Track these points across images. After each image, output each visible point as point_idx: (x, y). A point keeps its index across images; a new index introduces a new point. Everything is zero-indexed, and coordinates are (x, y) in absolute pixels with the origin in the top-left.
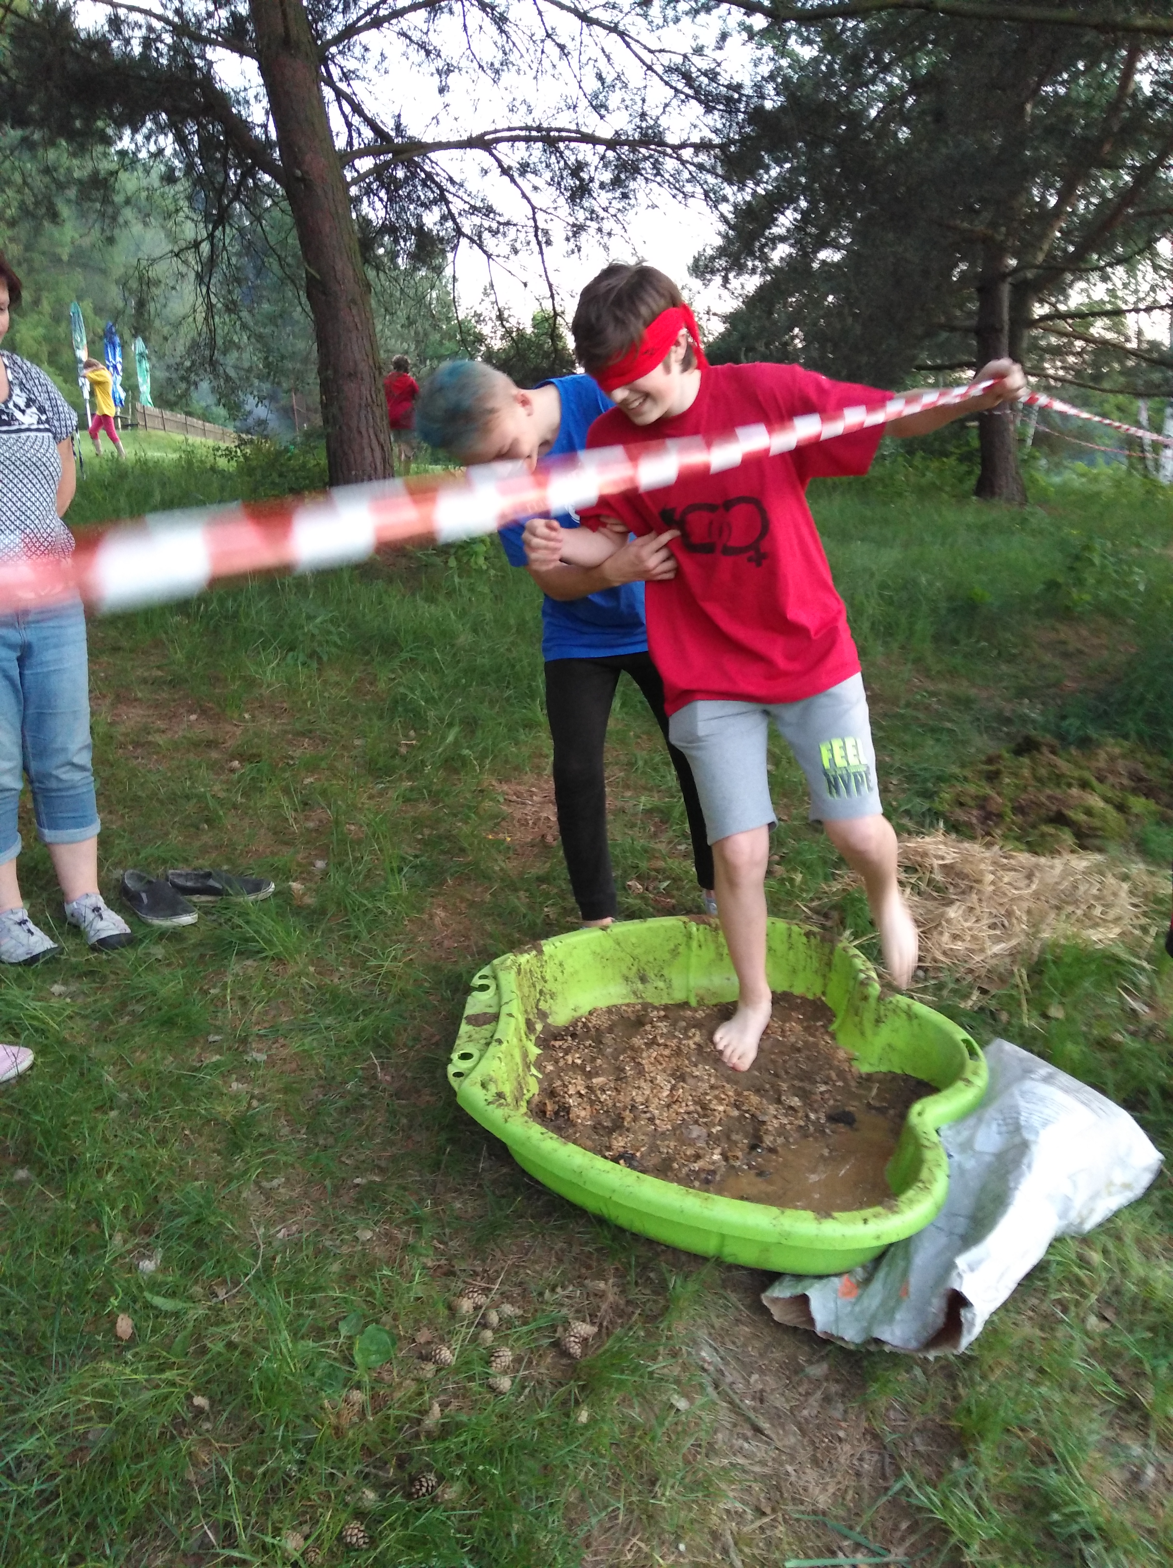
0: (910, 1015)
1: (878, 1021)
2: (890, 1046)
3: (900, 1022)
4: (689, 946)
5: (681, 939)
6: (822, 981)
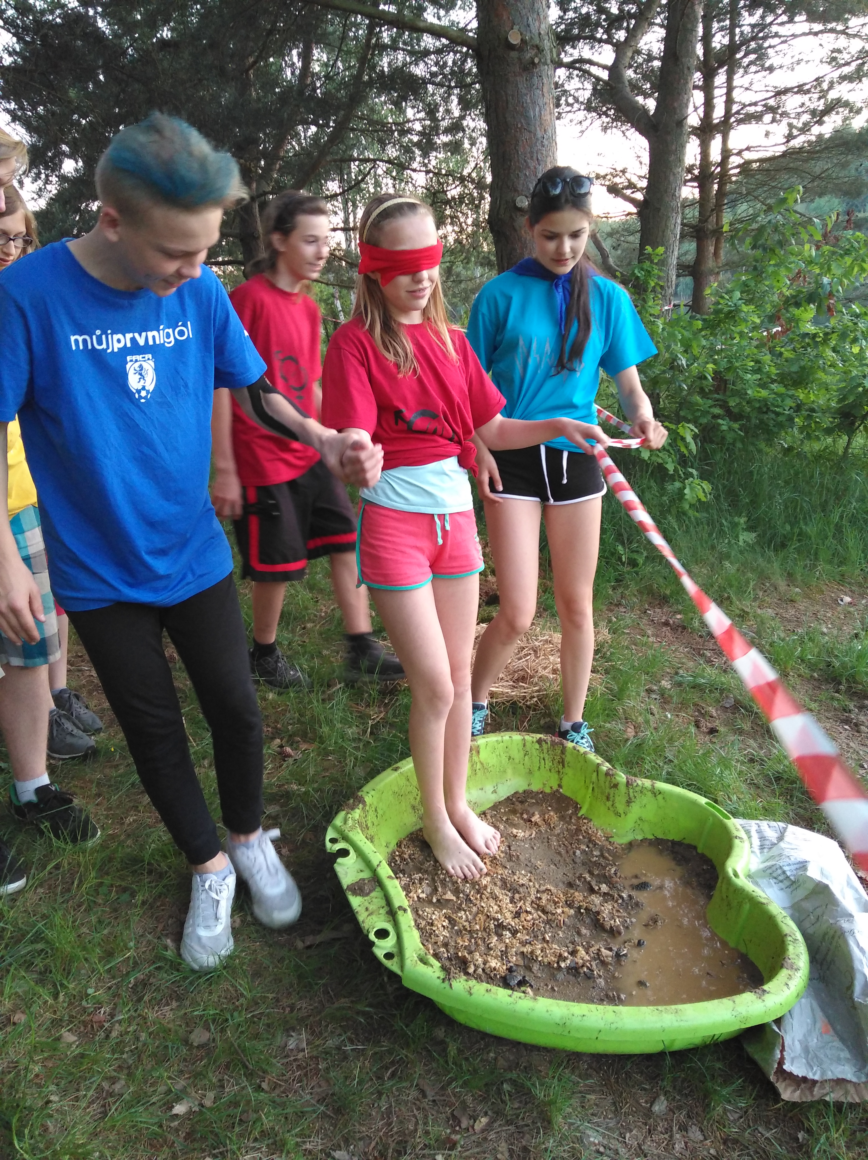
0: (655, 793)
1: (629, 802)
2: (641, 819)
3: (647, 799)
6: (556, 776)
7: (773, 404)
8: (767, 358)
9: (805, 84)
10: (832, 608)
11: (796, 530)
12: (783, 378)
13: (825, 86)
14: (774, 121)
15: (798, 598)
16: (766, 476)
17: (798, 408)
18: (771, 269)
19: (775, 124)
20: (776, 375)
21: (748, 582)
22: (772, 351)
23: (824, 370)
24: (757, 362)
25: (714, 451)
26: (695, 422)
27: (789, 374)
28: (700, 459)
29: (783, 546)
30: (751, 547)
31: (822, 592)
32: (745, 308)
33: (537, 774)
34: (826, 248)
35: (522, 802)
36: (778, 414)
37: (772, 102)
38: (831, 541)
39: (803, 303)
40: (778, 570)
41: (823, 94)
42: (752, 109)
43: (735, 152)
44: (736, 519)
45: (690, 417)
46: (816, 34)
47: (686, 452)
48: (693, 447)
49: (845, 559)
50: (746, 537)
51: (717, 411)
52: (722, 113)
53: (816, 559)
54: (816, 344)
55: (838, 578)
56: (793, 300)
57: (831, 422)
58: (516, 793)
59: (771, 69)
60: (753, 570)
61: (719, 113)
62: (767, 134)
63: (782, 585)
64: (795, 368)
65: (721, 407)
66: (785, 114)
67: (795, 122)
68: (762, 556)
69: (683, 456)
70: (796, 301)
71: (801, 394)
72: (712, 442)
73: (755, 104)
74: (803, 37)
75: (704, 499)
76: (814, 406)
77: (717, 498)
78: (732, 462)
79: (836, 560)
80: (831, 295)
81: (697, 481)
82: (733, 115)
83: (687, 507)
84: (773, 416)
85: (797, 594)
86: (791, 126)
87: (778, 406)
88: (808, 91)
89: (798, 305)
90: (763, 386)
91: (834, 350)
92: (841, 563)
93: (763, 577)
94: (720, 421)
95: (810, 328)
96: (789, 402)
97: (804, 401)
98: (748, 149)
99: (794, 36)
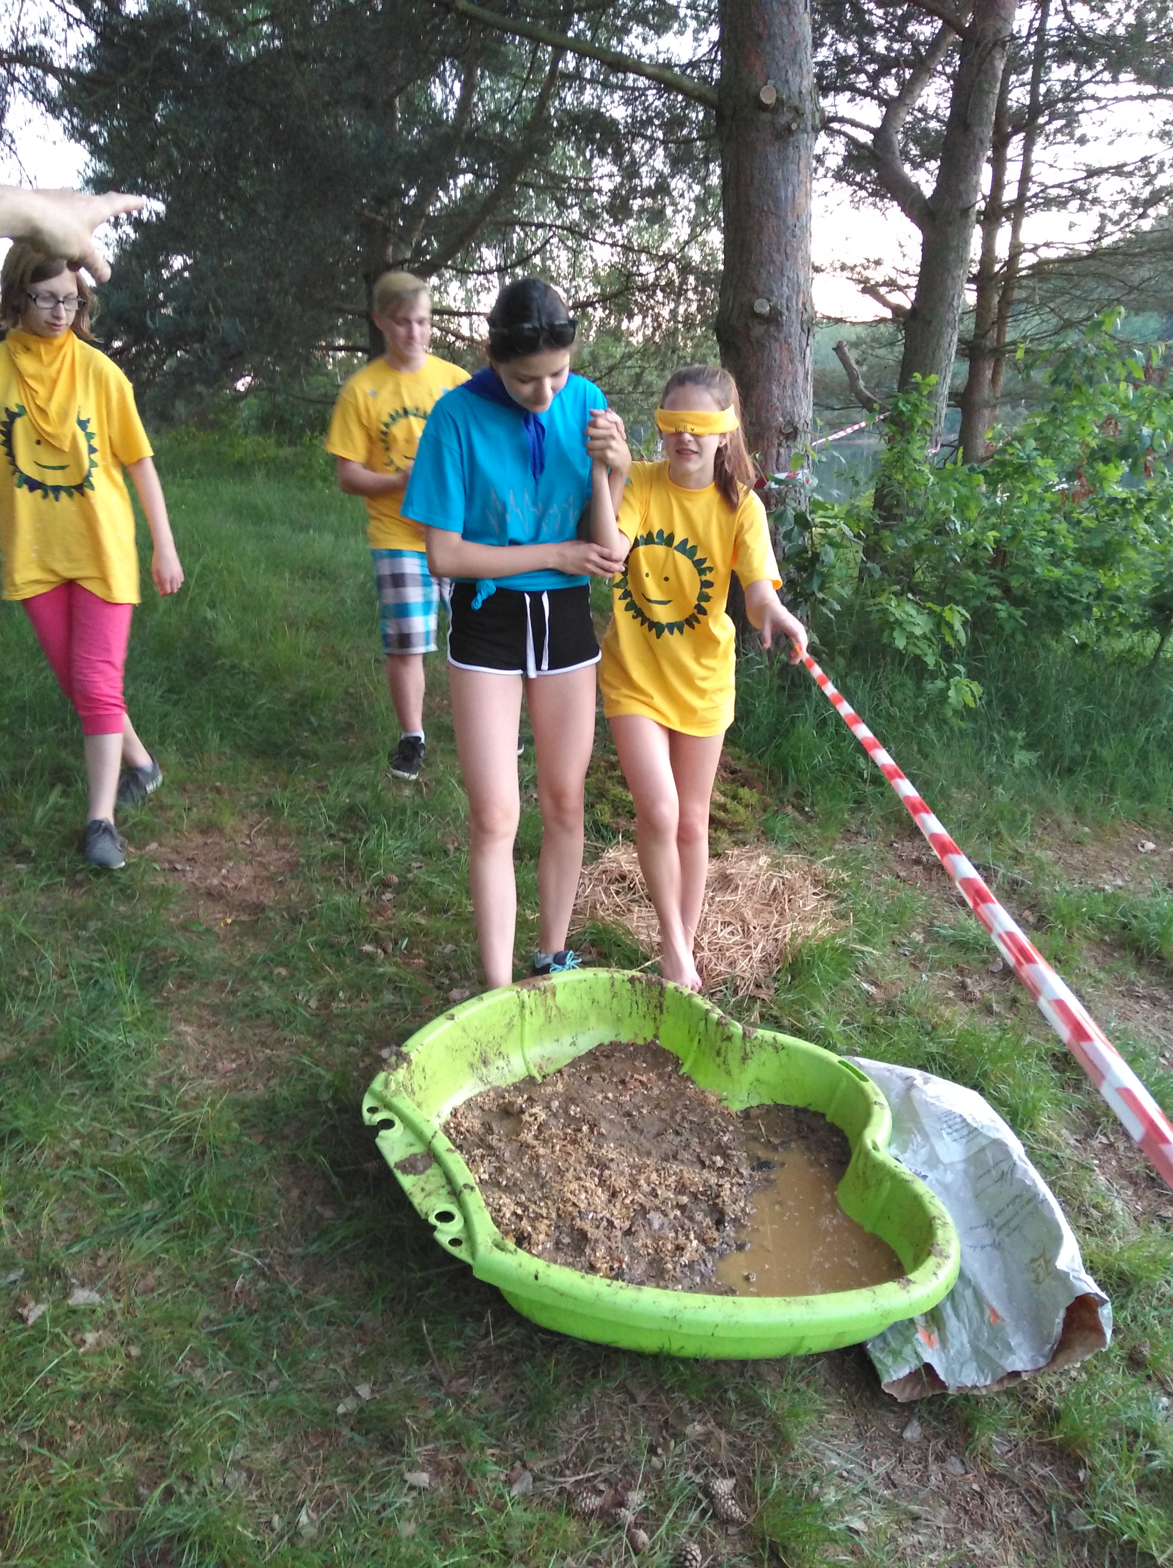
0: (777, 1047)
1: (744, 1059)
2: (758, 1080)
3: (767, 1055)
4: (522, 1017)
5: (516, 1010)
6: (652, 1024)
7: (1067, 588)
8: (1062, 527)
9: (1125, 165)
10: (1129, 856)
11: (1089, 754)
12: (1081, 555)
13: (1153, 169)
14: (1081, 208)
15: (1086, 840)
16: (1053, 681)
17: (1099, 594)
18: (1075, 412)
19: (1082, 213)
20: (1075, 550)
21: (1024, 814)
22: (1067, 517)
23: (1134, 546)
24: (1051, 531)
25: (987, 643)
26: (965, 605)
27: (1090, 549)
28: (968, 653)
29: (1070, 771)
30: (1029, 771)
31: (1117, 834)
32: (1040, 462)
33: (627, 1021)
34: (1149, 389)
35: (607, 1057)
36: (1073, 601)
37: (1081, 185)
38: (1132, 769)
39: (1114, 458)
40: (1063, 804)
41: (1150, 179)
42: (1053, 192)
43: (1029, 247)
44: (1012, 733)
45: (958, 598)
46: (1146, 98)
47: (952, 643)
48: (962, 637)
49: (1149, 795)
50: (1023, 758)
51: (995, 592)
52: (1014, 196)
53: (1113, 790)
54: (1127, 513)
55: (1139, 817)
56: (1101, 454)
57: (1141, 616)
58: (601, 1045)
59: (1082, 141)
60: (1031, 800)
61: (1010, 194)
62: (1071, 226)
63: (1067, 820)
64: (1097, 543)
65: (998, 586)
66: (1095, 201)
67: (1110, 212)
68: (1043, 783)
69: (946, 647)
70: (1103, 455)
71: (1102, 576)
72: (985, 632)
73: (1060, 186)
74: (1128, 102)
75: (972, 705)
76: (1120, 593)
77: (989, 703)
78: (1009, 660)
79: (1138, 794)
80: (1151, 449)
81: (966, 681)
82: (1029, 200)
83: (950, 713)
84: (1066, 603)
85: (1086, 834)
86: (1103, 217)
87: (1074, 591)
88: (1131, 174)
89: (1106, 460)
90: (1055, 561)
91: (1147, 520)
92: (1144, 799)
93: (1044, 810)
94: (998, 606)
95: (1118, 491)
96: (1088, 587)
97: (1107, 586)
98: (1047, 245)
99: (1117, 99)
